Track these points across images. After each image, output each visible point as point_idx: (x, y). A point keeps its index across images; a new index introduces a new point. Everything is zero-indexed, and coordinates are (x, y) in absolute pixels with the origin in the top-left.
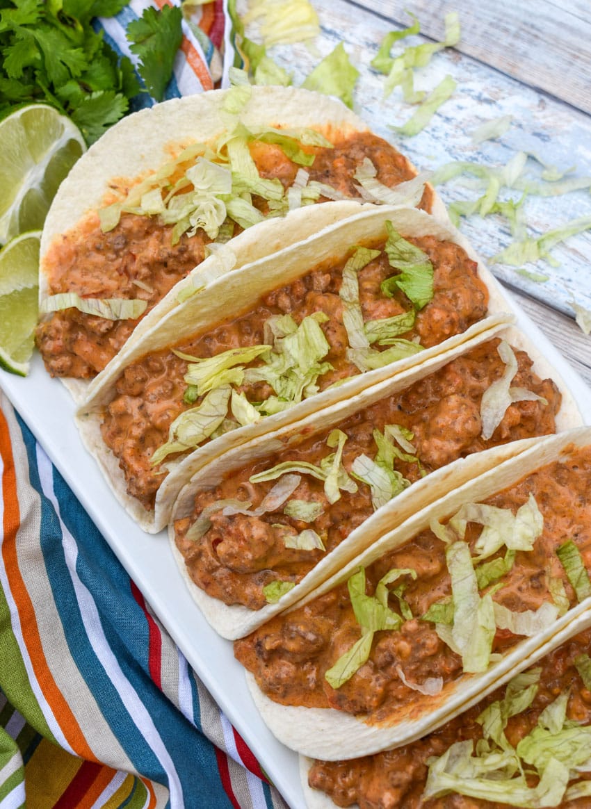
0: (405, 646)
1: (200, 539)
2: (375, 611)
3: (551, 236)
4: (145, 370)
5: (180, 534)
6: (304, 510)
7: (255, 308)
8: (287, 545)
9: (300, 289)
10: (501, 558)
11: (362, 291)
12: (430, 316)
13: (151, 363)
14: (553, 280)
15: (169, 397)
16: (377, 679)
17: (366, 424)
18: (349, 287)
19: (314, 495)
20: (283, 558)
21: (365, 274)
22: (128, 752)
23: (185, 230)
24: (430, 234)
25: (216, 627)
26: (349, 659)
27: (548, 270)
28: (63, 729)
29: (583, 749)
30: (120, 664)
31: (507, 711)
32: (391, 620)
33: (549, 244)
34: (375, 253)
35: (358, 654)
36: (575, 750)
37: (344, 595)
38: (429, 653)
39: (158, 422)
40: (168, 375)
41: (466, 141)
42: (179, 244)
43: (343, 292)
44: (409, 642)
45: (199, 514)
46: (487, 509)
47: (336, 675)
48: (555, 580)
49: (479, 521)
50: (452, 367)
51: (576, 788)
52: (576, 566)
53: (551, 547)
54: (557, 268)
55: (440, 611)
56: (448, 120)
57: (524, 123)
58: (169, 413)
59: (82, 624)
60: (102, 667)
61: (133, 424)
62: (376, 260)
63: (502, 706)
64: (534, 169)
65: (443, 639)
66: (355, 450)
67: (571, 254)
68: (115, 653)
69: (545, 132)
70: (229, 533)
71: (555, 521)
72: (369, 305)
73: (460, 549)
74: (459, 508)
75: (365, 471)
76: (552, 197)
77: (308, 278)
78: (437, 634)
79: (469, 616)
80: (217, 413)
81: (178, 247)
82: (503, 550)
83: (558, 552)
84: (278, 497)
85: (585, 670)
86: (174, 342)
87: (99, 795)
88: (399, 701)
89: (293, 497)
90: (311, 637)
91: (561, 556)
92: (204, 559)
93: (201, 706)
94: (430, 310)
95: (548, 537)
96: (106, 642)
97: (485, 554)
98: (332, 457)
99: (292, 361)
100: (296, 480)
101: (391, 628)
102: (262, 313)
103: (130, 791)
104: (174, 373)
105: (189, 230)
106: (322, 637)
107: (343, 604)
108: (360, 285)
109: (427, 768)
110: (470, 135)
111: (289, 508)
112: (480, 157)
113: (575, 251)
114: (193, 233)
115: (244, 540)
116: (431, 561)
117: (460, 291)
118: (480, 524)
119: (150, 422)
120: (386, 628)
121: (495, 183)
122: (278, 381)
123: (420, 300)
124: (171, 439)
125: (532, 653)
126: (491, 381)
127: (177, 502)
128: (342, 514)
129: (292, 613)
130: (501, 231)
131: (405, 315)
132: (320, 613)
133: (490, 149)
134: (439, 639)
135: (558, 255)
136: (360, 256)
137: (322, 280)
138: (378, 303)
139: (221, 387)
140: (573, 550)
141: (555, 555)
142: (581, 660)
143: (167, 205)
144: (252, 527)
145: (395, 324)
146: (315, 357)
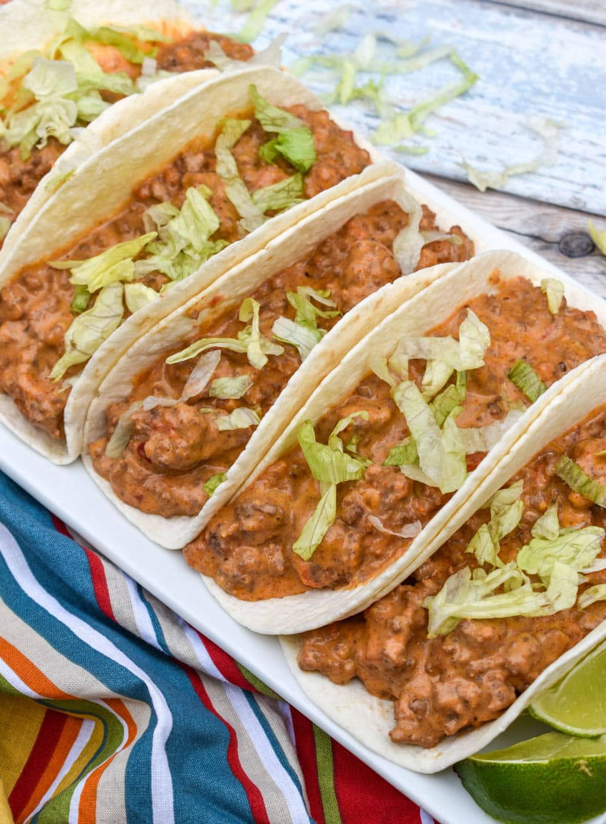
0: (374, 493)
1: (121, 454)
2: (334, 459)
3: (420, 110)
4: (24, 289)
5: (98, 457)
6: (232, 386)
7: (128, 206)
8: (221, 428)
9: (174, 176)
10: (452, 385)
11: (240, 165)
12: (318, 176)
13: (29, 280)
14: (433, 151)
15: (56, 310)
16: (351, 536)
17: (276, 292)
18: (226, 164)
19: (238, 370)
20: (218, 444)
21: (239, 149)
22: (96, 674)
23: (33, 143)
24: (297, 103)
25: (159, 541)
26: (315, 522)
27: (427, 143)
28: (16, 670)
29: (585, 550)
30: (62, 604)
31: (497, 532)
32: (352, 468)
33: (421, 117)
34: (246, 124)
35: (324, 514)
36: (578, 551)
37: (294, 463)
38: (400, 495)
39: (51, 336)
40: (50, 290)
41: (308, 37)
42: (30, 157)
43: (220, 169)
44: (376, 488)
45: (115, 425)
46: (426, 342)
47: (304, 545)
48: (514, 403)
49: (420, 356)
50: (353, 224)
51: (588, 594)
52: (532, 383)
53: (501, 371)
54: (433, 138)
55: (401, 453)
56: (283, 21)
57: (365, 9)
58: (60, 324)
59: (10, 572)
60: (42, 608)
61: (23, 349)
62: (247, 133)
63: (490, 528)
64: (387, 50)
65: (412, 477)
66: (271, 318)
67: (447, 123)
68: (53, 596)
69: (389, 13)
70: (155, 428)
71: (499, 346)
72: (251, 175)
73: (407, 388)
74: (397, 344)
75: (288, 333)
76: (411, 72)
77: (179, 163)
78: (403, 475)
79: (434, 447)
80: (112, 314)
81: (32, 160)
82: (452, 379)
83: (510, 377)
84: (199, 380)
85: (568, 473)
86: (48, 253)
87: (67, 755)
88: (378, 557)
89: (215, 376)
90: (269, 509)
91: (513, 379)
92: (131, 471)
93: (162, 626)
94: (316, 171)
95: (495, 363)
96: (41, 587)
97: (433, 389)
98: (248, 329)
99: (183, 241)
100: (215, 357)
101: (353, 478)
102: (137, 210)
103: (102, 739)
104: (56, 286)
105: (39, 142)
106: (282, 508)
107: (295, 472)
108: (236, 160)
109: (426, 610)
110: (311, 30)
111: (214, 389)
112: (326, 50)
113: (449, 119)
114: (44, 143)
115: (173, 429)
116: (379, 408)
117: (344, 149)
118: (422, 360)
119: (41, 341)
120: (348, 478)
121: (350, 68)
122: (172, 269)
123: (304, 160)
124: (68, 348)
125: (511, 447)
126: (397, 232)
127: (87, 423)
128: (272, 385)
129: (242, 494)
130: (367, 115)
131: (291, 179)
132: (272, 486)
133: (335, 40)
134: (407, 478)
135: (432, 126)
136: (230, 130)
137: (195, 162)
138: (260, 172)
139: (112, 285)
140: (525, 368)
141: (507, 379)
142: (562, 465)
143: (8, 127)
144: (179, 412)
145: (283, 189)
146: (206, 232)
